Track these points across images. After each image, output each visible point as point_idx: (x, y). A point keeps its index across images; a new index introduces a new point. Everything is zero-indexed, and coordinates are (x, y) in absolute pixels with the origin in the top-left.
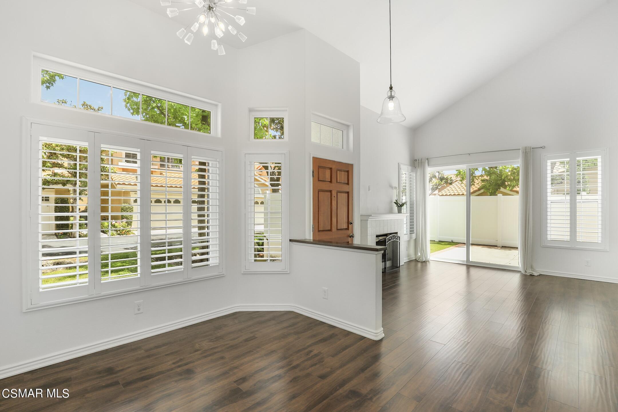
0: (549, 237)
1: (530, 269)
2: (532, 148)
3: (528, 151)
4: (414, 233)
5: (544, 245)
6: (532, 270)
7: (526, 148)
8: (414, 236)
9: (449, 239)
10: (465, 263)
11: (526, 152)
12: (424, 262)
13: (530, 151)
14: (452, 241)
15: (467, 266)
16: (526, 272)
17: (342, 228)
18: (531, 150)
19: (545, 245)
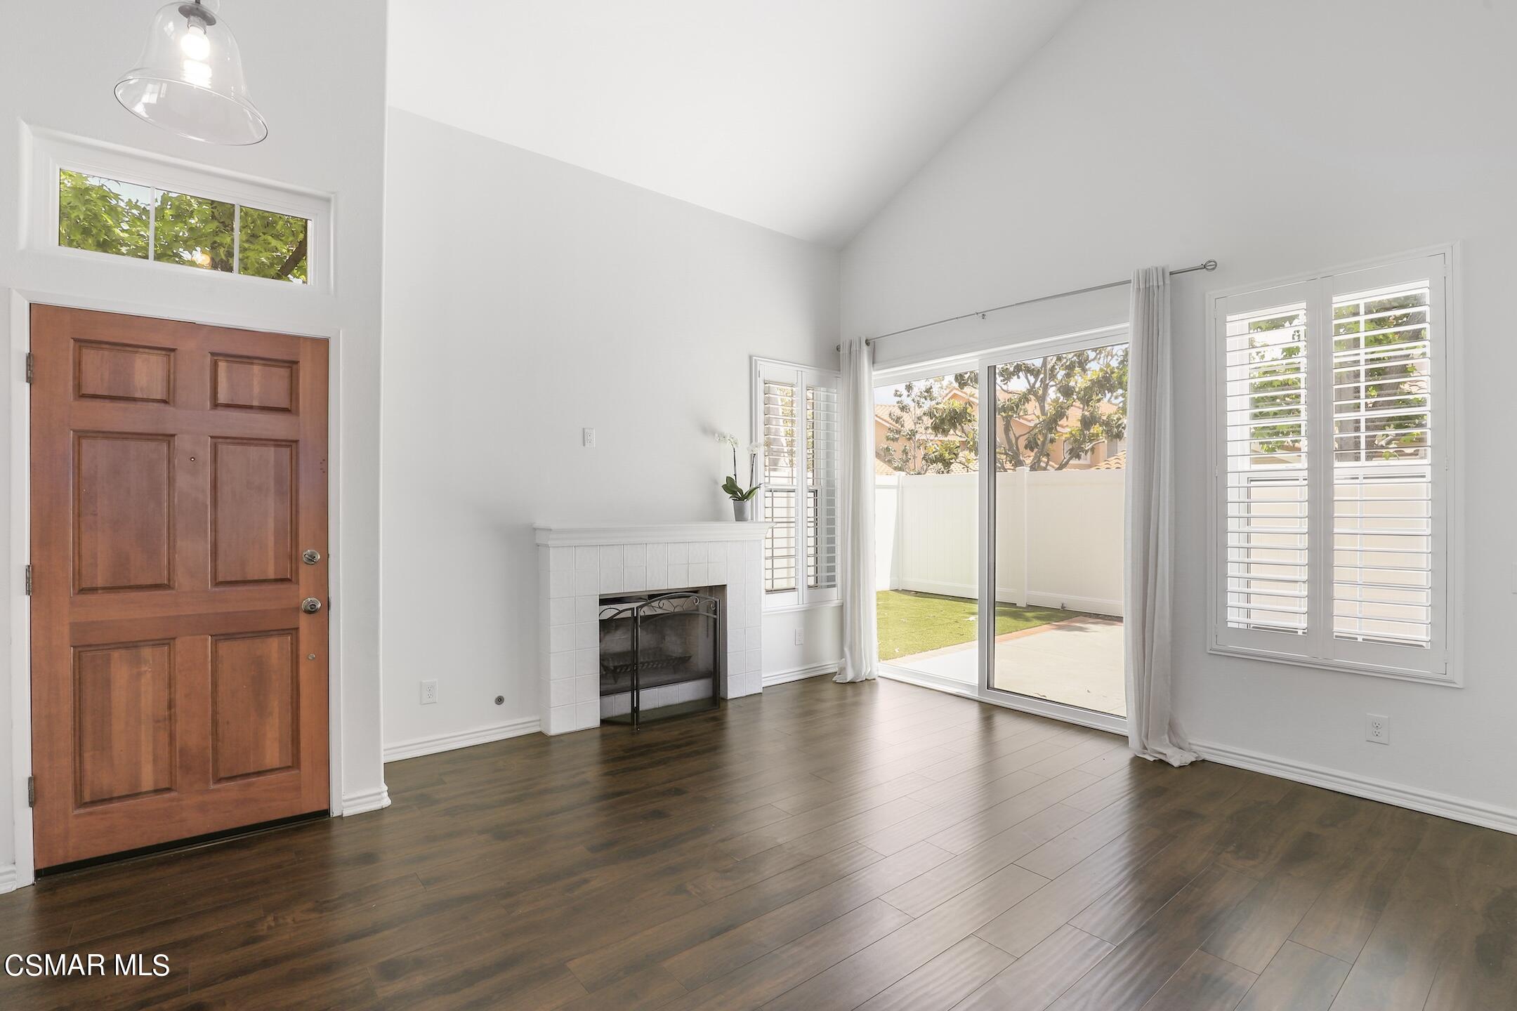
0: (1235, 618)
1: (1166, 737)
2: (1171, 273)
3: (1155, 284)
4: (834, 586)
5: (1216, 647)
6: (1174, 740)
7: (1147, 273)
8: (834, 595)
9: (1052, 598)
10: (975, 695)
11: (1148, 290)
12: (852, 683)
13: (1161, 283)
14: (1063, 607)
15: (980, 706)
16: (1147, 749)
17: (249, 578)
18: (1168, 282)
19: (1221, 648)
